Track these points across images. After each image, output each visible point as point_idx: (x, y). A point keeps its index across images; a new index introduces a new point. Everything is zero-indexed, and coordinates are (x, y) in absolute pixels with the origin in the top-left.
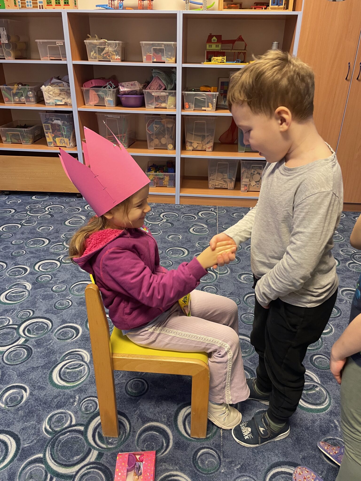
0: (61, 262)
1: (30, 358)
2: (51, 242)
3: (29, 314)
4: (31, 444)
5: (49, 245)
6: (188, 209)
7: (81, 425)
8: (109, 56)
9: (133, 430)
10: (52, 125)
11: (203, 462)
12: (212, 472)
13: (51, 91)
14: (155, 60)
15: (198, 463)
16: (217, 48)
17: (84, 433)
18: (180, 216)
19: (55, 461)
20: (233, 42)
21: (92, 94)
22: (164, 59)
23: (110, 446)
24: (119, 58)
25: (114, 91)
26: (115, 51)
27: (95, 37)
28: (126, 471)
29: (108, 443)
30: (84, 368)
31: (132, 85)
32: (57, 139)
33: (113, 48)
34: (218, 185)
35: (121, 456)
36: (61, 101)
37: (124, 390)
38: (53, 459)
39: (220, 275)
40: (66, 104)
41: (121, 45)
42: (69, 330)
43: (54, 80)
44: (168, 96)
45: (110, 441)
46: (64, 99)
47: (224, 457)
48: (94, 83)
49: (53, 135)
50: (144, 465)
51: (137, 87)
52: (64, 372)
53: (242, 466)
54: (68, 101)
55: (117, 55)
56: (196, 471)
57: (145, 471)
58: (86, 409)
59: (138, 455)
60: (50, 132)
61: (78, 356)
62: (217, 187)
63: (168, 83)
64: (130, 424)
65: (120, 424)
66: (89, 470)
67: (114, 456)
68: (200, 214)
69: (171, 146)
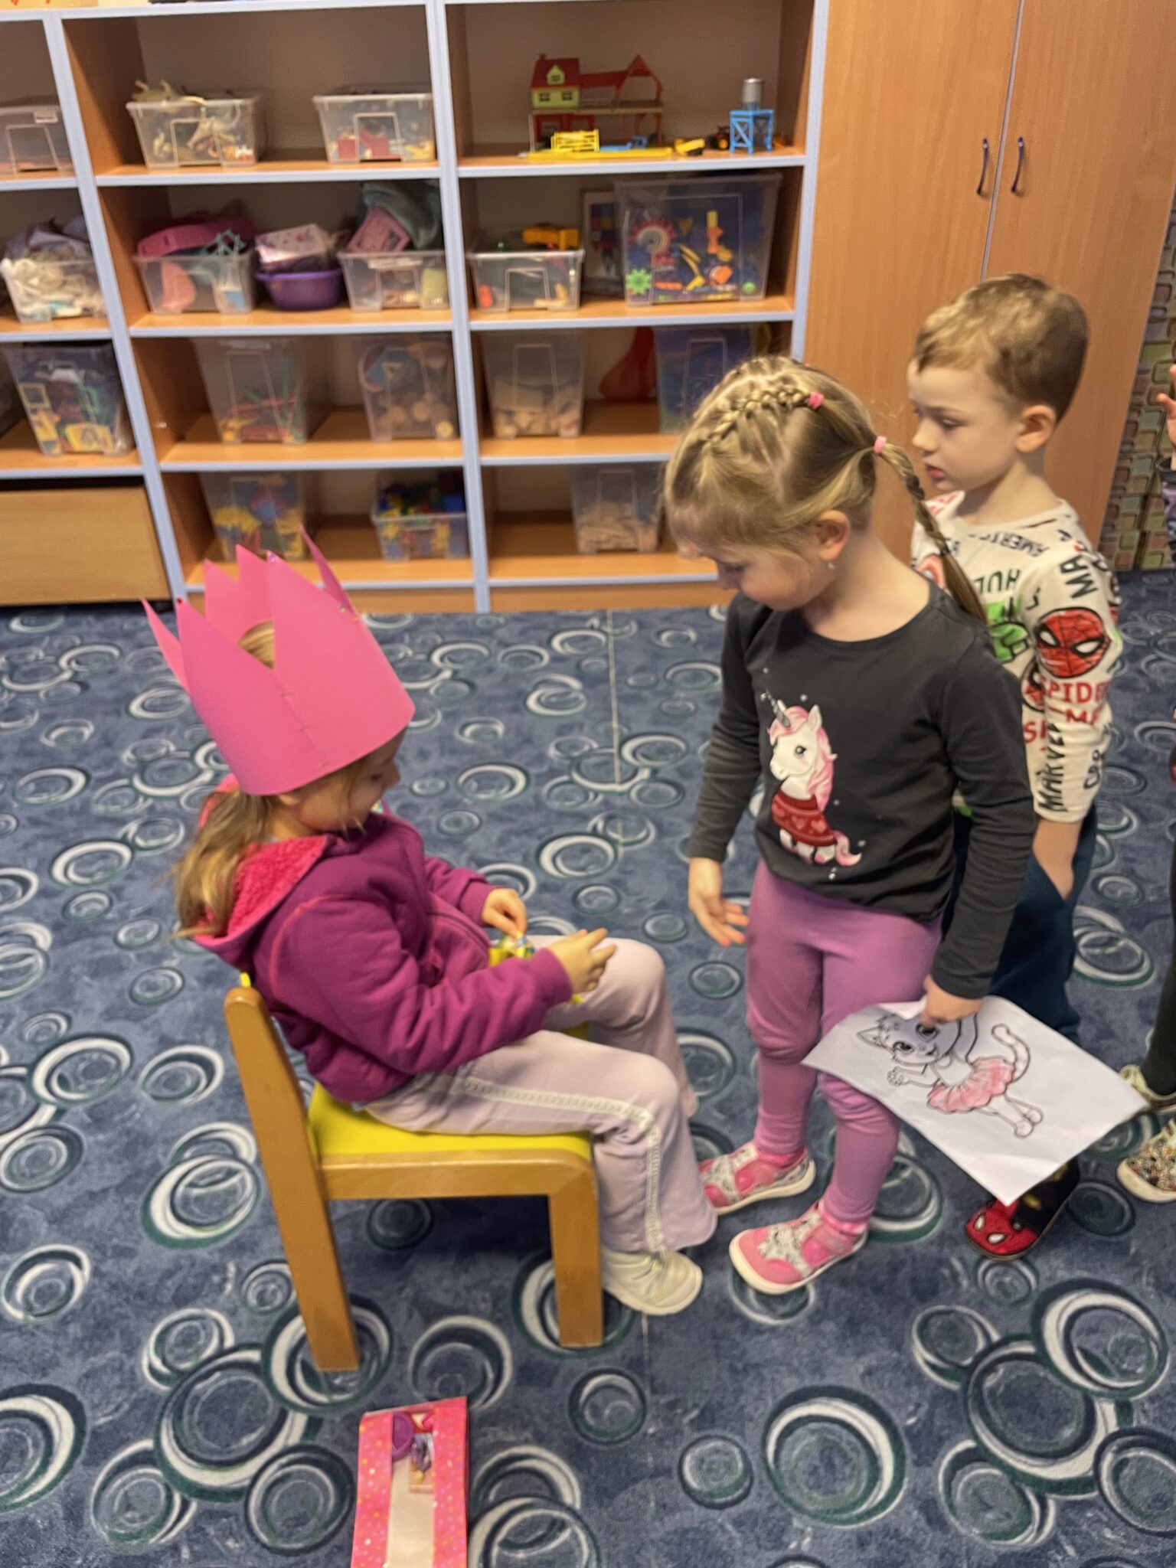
0: (133, 847)
1: (79, 1167)
2: (92, 783)
3: (54, 1027)
4: (117, 1416)
5: (87, 793)
6: (518, 627)
7: (251, 1346)
8: (215, 150)
9: (399, 1347)
10: (50, 386)
11: (596, 1412)
12: (623, 1435)
13: (34, 275)
14: (368, 154)
15: (583, 1417)
16: (567, 103)
17: (262, 1369)
18: (495, 655)
19: (191, 1456)
20: (616, 79)
21: (172, 274)
22: (396, 148)
23: (338, 1398)
24: (250, 152)
25: (241, 264)
26: (232, 132)
27: (162, 89)
28: (388, 1461)
29: (334, 1389)
30: (243, 1181)
31: (299, 239)
32: (71, 431)
33: (226, 122)
34: (608, 541)
35: (371, 1424)
36: (70, 304)
37: (363, 1232)
38: (183, 1450)
39: (629, 849)
40: (87, 313)
41: (250, 110)
42: (184, 1068)
43: (40, 237)
44: (420, 269)
45: (337, 1381)
46: (78, 295)
47: (654, 1392)
48: (173, 238)
49: (57, 418)
50: (437, 1441)
51: (317, 242)
52: (186, 1200)
53: (702, 1412)
54: (94, 302)
55: (240, 144)
56: (580, 1439)
57: (442, 1457)
58: (261, 1299)
59: (419, 1412)
60: (46, 410)
61: (220, 1144)
62: (604, 546)
63: (416, 224)
64: (389, 1328)
65: (362, 1334)
66: (287, 1470)
67: (353, 1422)
68: (556, 643)
69: (445, 429)
